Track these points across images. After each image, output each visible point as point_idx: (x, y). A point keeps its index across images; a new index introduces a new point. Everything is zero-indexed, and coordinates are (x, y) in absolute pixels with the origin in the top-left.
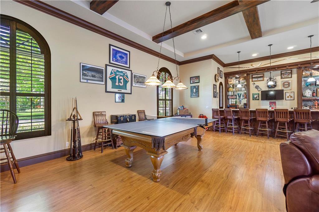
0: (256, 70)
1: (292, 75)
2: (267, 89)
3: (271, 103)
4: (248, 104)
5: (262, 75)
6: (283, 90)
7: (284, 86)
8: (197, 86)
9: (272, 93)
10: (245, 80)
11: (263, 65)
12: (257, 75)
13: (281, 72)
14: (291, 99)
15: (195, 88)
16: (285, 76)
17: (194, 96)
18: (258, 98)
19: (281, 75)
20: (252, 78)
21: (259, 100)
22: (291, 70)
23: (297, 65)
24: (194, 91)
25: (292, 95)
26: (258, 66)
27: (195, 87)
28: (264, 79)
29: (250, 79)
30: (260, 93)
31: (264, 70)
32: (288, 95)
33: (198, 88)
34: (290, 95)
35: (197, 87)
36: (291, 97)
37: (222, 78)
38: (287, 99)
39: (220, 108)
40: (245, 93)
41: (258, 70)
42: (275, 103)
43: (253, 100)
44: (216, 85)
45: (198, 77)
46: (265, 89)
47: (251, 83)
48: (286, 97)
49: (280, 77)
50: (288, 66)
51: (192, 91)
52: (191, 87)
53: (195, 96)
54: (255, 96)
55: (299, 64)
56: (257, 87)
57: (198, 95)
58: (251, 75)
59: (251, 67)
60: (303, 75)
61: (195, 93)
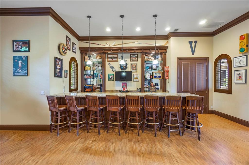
0: (111, 49)
1: (138, 59)
2: (120, 70)
3: (123, 84)
4: (104, 85)
5: (116, 56)
6: (131, 72)
7: (132, 68)
8: (24, 56)
9: (124, 74)
10: (101, 59)
11: (117, 45)
12: (112, 56)
13: (130, 55)
14: (137, 81)
15: (22, 60)
16: (133, 59)
17: (19, 74)
18: (112, 79)
19: (130, 58)
20: (108, 58)
21: (113, 80)
22: (137, 54)
23: (142, 50)
24: (20, 64)
25: (138, 77)
26: (113, 45)
27: (20, 57)
28: (117, 60)
29: (106, 58)
30: (114, 73)
31: (118, 50)
32: (135, 76)
33: (26, 60)
34: (136, 77)
35: (24, 58)
36: (137, 79)
37: (76, 53)
38: (135, 80)
39: (71, 90)
40: (101, 73)
41: (113, 50)
42: (126, 84)
43: (109, 80)
44: (61, 60)
45: (27, 43)
46: (118, 70)
47: (107, 63)
48: (134, 78)
49: (129, 59)
50: (135, 49)
51: (15, 64)
52: (14, 57)
53: (22, 73)
54: (111, 77)
55: (143, 49)
56: (112, 67)
57: (26, 72)
58: (107, 54)
59: (106, 46)
60: (145, 59)
61: (21, 69)
